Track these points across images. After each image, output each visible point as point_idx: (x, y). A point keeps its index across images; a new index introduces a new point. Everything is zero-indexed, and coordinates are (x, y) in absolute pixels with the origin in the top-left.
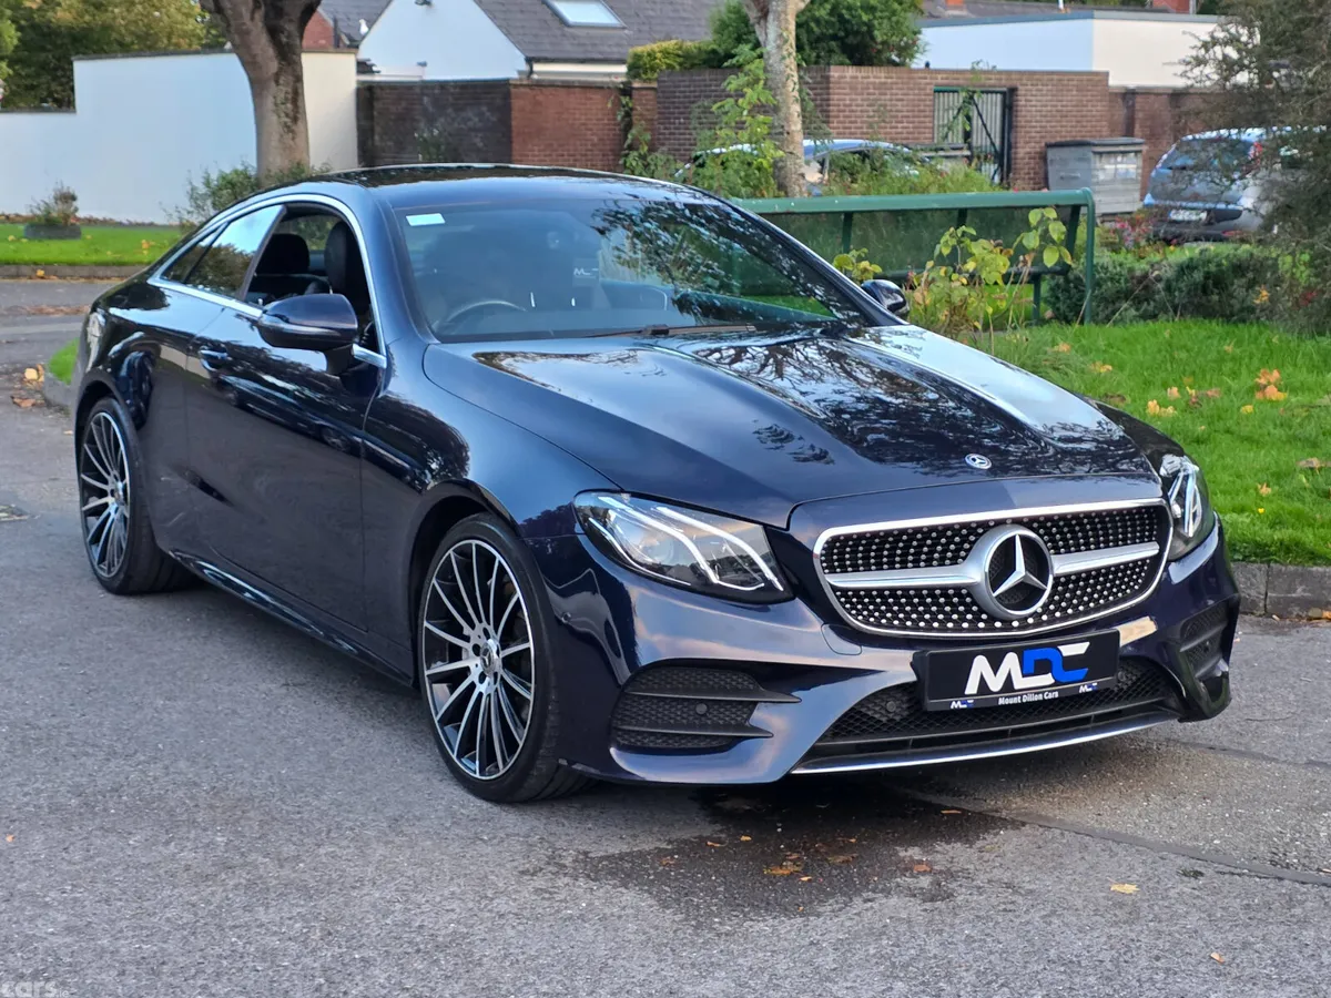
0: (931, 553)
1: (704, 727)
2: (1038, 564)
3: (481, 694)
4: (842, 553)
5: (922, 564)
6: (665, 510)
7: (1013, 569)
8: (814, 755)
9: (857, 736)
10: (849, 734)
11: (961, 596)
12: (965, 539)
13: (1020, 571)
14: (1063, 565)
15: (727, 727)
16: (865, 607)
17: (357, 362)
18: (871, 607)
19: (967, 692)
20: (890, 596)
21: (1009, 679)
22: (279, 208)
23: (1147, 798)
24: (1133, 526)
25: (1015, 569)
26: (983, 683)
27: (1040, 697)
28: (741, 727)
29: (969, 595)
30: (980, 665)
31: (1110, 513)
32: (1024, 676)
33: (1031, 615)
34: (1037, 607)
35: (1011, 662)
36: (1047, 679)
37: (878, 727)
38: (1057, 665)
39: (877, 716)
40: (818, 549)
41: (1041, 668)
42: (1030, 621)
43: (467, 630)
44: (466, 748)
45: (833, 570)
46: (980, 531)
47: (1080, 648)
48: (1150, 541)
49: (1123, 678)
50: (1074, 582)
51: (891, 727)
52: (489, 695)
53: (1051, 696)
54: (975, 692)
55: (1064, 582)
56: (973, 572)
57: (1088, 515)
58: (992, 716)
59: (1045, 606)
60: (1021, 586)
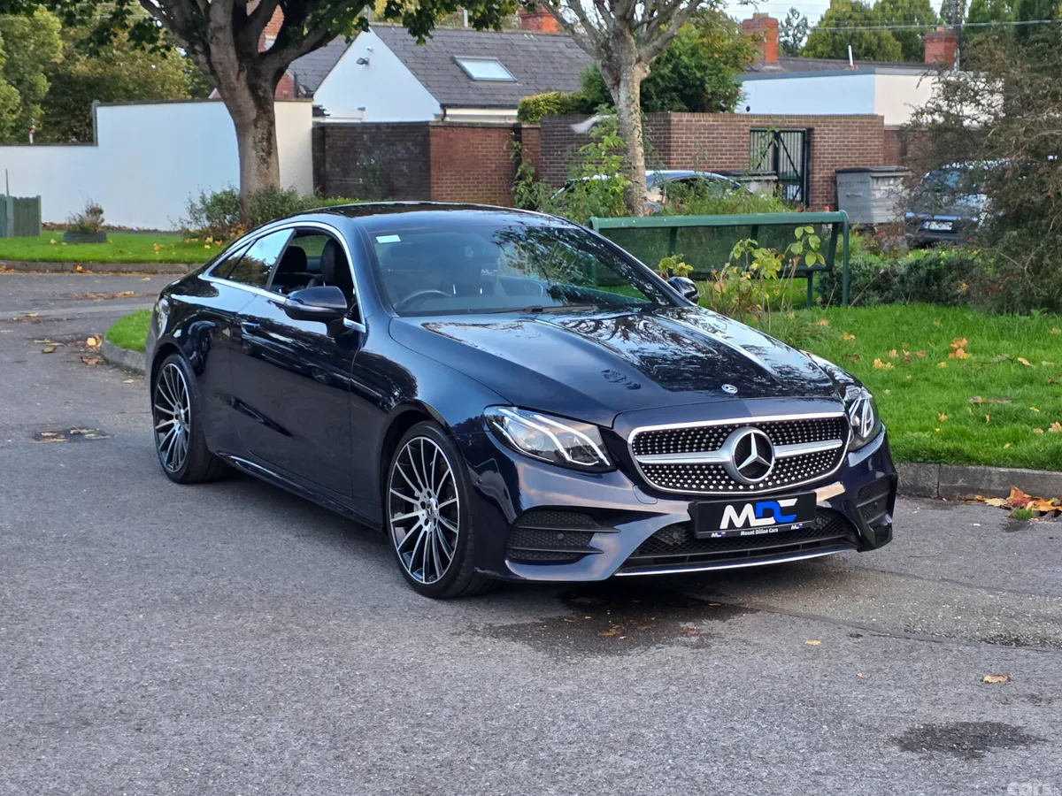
0: (700, 442)
1: (562, 547)
2: (766, 451)
3: (426, 532)
4: (645, 443)
5: (694, 450)
6: (539, 417)
7: (749, 453)
8: (627, 565)
9: (654, 553)
10: (650, 552)
11: (718, 470)
12: (720, 435)
13: (754, 454)
14: (780, 452)
15: (576, 547)
16: (660, 475)
17: (346, 329)
18: (663, 476)
19: (721, 527)
20: (675, 469)
21: (747, 520)
22: (292, 230)
23: (836, 597)
24: (826, 429)
25: (750, 454)
26: (731, 523)
27: (767, 531)
28: (585, 547)
29: (723, 469)
30: (729, 511)
31: (811, 421)
32: (757, 518)
33: (761, 482)
34: (765, 477)
35: (748, 510)
36: (771, 521)
37: (667, 548)
38: (777, 512)
39: (667, 542)
40: (630, 441)
41: (767, 513)
42: (761, 485)
43: (417, 493)
44: (417, 566)
45: (640, 453)
46: (730, 430)
47: (792, 502)
48: (837, 438)
49: (820, 522)
50: (788, 462)
51: (675, 548)
52: (431, 533)
53: (773, 531)
54: (726, 527)
55: (782, 462)
56: (726, 455)
57: (797, 422)
58: (737, 542)
59: (770, 477)
60: (755, 464)
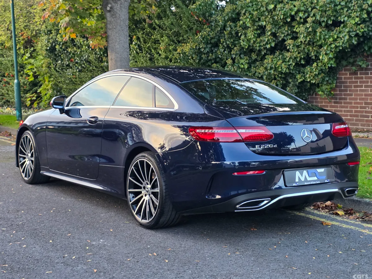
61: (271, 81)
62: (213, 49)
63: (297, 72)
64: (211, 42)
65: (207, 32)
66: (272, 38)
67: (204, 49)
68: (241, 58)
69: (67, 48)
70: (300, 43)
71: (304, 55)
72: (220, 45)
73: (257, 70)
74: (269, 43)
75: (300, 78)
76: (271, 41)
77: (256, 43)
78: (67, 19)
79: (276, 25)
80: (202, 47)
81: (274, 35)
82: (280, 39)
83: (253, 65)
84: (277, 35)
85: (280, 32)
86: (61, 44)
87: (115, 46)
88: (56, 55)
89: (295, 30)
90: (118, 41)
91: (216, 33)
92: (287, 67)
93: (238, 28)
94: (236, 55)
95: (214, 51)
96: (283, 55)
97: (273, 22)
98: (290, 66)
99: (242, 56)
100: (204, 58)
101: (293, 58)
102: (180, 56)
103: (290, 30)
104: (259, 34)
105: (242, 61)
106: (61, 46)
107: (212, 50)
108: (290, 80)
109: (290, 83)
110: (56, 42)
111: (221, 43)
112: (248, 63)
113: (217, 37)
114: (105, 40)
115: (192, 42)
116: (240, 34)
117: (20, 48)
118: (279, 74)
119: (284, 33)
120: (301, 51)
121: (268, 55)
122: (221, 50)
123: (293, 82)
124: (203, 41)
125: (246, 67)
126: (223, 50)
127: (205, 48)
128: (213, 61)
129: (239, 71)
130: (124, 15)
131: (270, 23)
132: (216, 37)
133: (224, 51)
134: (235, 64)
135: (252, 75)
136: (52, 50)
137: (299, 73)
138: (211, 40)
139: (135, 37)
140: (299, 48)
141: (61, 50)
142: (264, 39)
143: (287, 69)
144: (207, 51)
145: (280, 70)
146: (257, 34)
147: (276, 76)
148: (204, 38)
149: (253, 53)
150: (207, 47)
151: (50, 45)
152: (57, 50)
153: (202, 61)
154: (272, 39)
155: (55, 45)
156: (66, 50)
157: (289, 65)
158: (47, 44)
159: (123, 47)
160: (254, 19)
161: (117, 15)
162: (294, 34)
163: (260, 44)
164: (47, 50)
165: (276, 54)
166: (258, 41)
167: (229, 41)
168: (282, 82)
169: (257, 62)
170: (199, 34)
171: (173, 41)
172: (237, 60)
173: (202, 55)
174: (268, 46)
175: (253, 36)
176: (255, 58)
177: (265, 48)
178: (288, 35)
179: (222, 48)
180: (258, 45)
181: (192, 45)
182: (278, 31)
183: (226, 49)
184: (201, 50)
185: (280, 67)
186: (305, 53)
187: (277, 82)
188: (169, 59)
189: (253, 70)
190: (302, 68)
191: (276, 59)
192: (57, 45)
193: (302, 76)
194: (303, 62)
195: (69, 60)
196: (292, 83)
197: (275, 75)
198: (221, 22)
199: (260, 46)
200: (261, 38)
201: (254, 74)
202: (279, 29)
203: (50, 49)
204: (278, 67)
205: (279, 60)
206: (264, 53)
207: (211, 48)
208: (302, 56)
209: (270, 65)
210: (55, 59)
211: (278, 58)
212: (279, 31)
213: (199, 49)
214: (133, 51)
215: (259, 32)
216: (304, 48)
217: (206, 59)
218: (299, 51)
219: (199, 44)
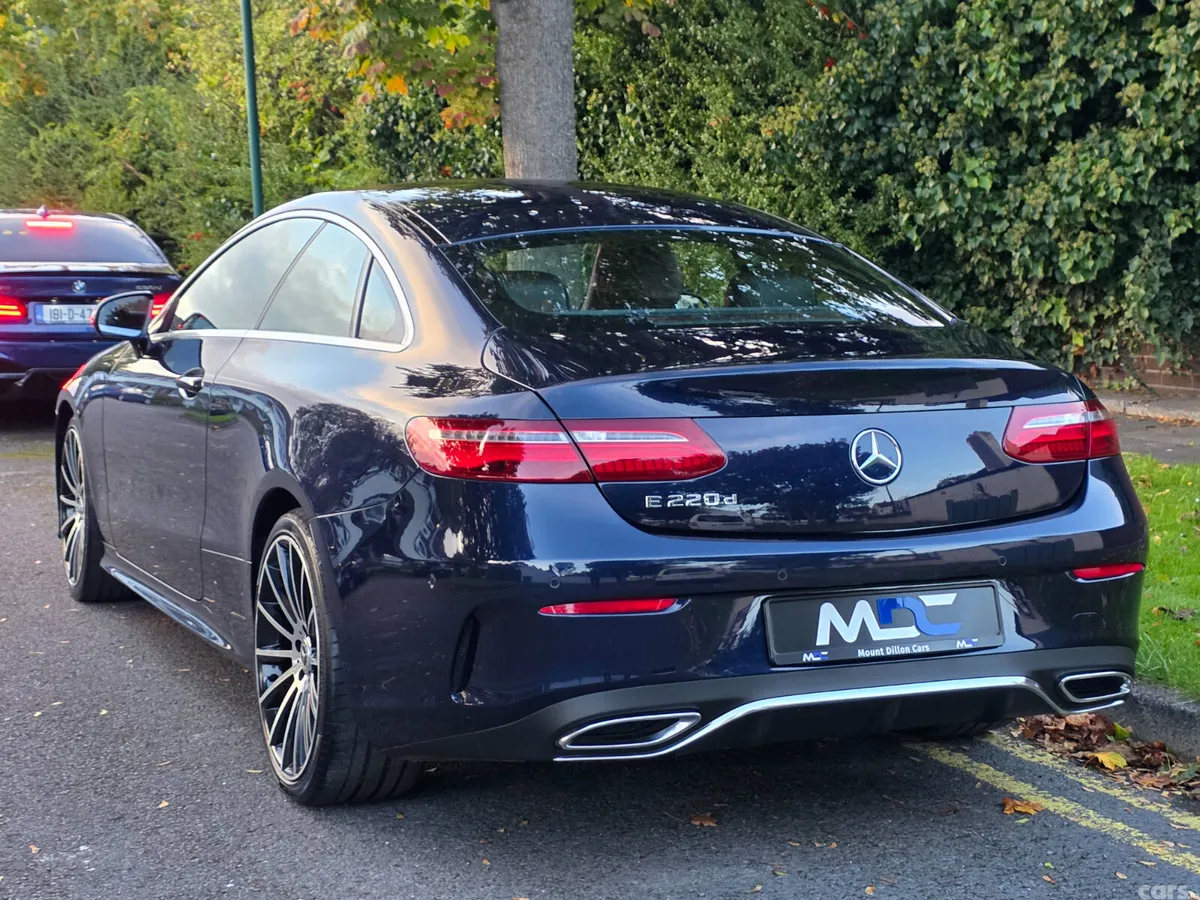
61: (1076, 236)
62: (880, 121)
63: (1167, 201)
64: (869, 100)
65: (857, 63)
66: (1074, 76)
67: (848, 124)
68: (972, 154)
69: (432, 131)
70: (1170, 96)
71: (1189, 137)
72: (901, 107)
73: (1026, 196)
74: (1061, 96)
75: (1177, 225)
76: (1070, 89)
77: (1017, 99)
78: (362, 28)
79: (1085, 31)
80: (840, 117)
81: (1080, 66)
82: (1102, 82)
83: (1013, 178)
84: (1093, 66)
85: (1100, 54)
86: (414, 116)
87: (522, 117)
88: (398, 155)
89: (1151, 46)
90: (534, 99)
91: (886, 66)
92: (1128, 184)
93: (956, 47)
94: (954, 140)
95: (885, 130)
96: (1116, 140)
97: (1077, 20)
98: (1140, 179)
99: (974, 145)
100: (847, 154)
101: (1149, 150)
102: (768, 148)
103: (1137, 48)
104: (1029, 63)
105: (972, 164)
106: (413, 125)
107: (879, 127)
108: (1144, 232)
109: (1143, 241)
110: (398, 112)
111: (902, 101)
112: (997, 171)
113: (892, 81)
114: (492, 100)
115: (806, 100)
116: (962, 67)
117: (299, 136)
118: (1102, 210)
119: (1115, 61)
120: (1176, 123)
121: (1064, 139)
122: (903, 124)
123: (1155, 237)
124: (843, 97)
125: (987, 184)
126: (912, 125)
127: (849, 122)
128: (880, 167)
129: (965, 199)
130: (556, 12)
131: (1065, 22)
132: (886, 78)
133: (915, 129)
134: (950, 175)
135: (1009, 212)
136: (386, 137)
137: (1176, 206)
138: (869, 90)
139: (631, 88)
140: (1170, 111)
141: (411, 137)
142: (1044, 82)
143: (1128, 192)
144: (858, 131)
145: (1102, 194)
146: (1022, 66)
147: (1093, 218)
148: (846, 83)
149: (1014, 135)
150: (858, 115)
151: (380, 122)
152: (401, 137)
153: (843, 165)
154: (1072, 82)
155: (396, 123)
156: (428, 137)
157: (1135, 177)
158: (369, 120)
159: (553, 120)
160: (1010, 10)
161: (532, 12)
162: (1152, 62)
163: (1031, 99)
164: (369, 138)
165: (1089, 137)
166: (1026, 90)
167: (930, 94)
168: (1113, 236)
169: (1030, 168)
170: (830, 69)
171: (748, 98)
172: (955, 160)
173: (841, 145)
174: (1060, 109)
175: (1003, 73)
176: (1021, 153)
177: (1050, 116)
178: (1128, 65)
179: (909, 119)
180: (1025, 105)
181: (805, 111)
182: (1092, 52)
183: (923, 123)
184: (836, 126)
185: (1102, 185)
186: (1191, 129)
187: (1095, 239)
188: (738, 162)
189: (1012, 194)
190: (1186, 187)
191: (1087, 155)
192: (401, 122)
193: (1184, 216)
194: (1183, 164)
195: (440, 169)
196: (1150, 241)
197: (1088, 213)
198: (898, 27)
199: (1031, 109)
200: (1036, 80)
201: (1018, 211)
202: (1096, 43)
203: (379, 134)
204: (1097, 182)
205: (1101, 156)
206: (1050, 133)
207: (874, 117)
208: (1181, 144)
209: (1067, 176)
210: (398, 169)
211: (1097, 152)
212: (1095, 54)
213: (831, 122)
214: (627, 137)
215: (1028, 56)
216: (1185, 114)
217: (855, 157)
218: (1171, 125)
219: (829, 107)
